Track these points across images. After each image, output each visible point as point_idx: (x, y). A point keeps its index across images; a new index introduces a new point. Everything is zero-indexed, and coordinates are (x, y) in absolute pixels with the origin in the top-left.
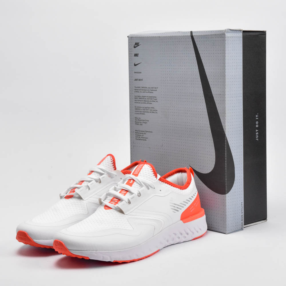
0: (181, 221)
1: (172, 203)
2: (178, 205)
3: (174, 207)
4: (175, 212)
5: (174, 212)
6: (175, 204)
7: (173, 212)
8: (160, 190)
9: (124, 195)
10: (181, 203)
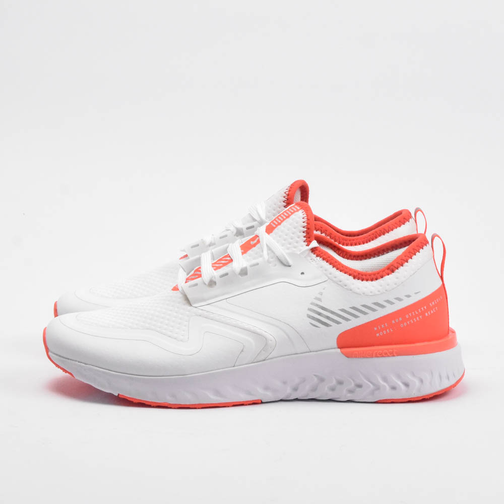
0: (339, 350)
1: (317, 305)
2: (333, 313)
3: (320, 314)
4: (317, 327)
5: (314, 326)
6: (323, 308)
7: (311, 324)
8: (302, 273)
9: (215, 270)
10: (343, 310)
